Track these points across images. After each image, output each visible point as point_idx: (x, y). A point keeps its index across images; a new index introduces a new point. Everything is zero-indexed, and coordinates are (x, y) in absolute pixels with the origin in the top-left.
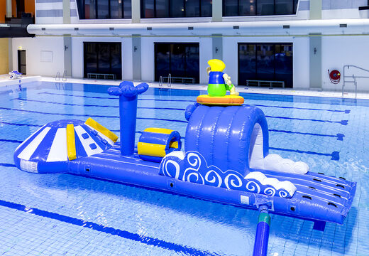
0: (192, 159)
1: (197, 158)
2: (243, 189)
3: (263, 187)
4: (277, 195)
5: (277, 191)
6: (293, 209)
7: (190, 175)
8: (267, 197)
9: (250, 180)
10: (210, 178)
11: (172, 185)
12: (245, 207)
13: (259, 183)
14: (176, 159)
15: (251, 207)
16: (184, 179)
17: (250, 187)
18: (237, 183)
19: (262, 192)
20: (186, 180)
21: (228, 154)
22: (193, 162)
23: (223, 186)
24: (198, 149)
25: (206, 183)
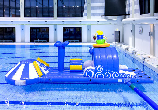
0: (99, 69)
1: (101, 68)
2: (119, 77)
3: (127, 75)
4: (131, 77)
5: (132, 76)
6: (138, 81)
7: (98, 75)
8: (128, 78)
9: (122, 73)
10: (106, 75)
11: (90, 80)
12: (120, 83)
13: (125, 74)
14: (92, 70)
15: (123, 83)
16: (95, 77)
17: (122, 76)
18: (117, 75)
19: (126, 77)
20: (96, 77)
21: (113, 65)
22: (99, 70)
23: (112, 77)
24: (101, 65)
25: (105, 77)
